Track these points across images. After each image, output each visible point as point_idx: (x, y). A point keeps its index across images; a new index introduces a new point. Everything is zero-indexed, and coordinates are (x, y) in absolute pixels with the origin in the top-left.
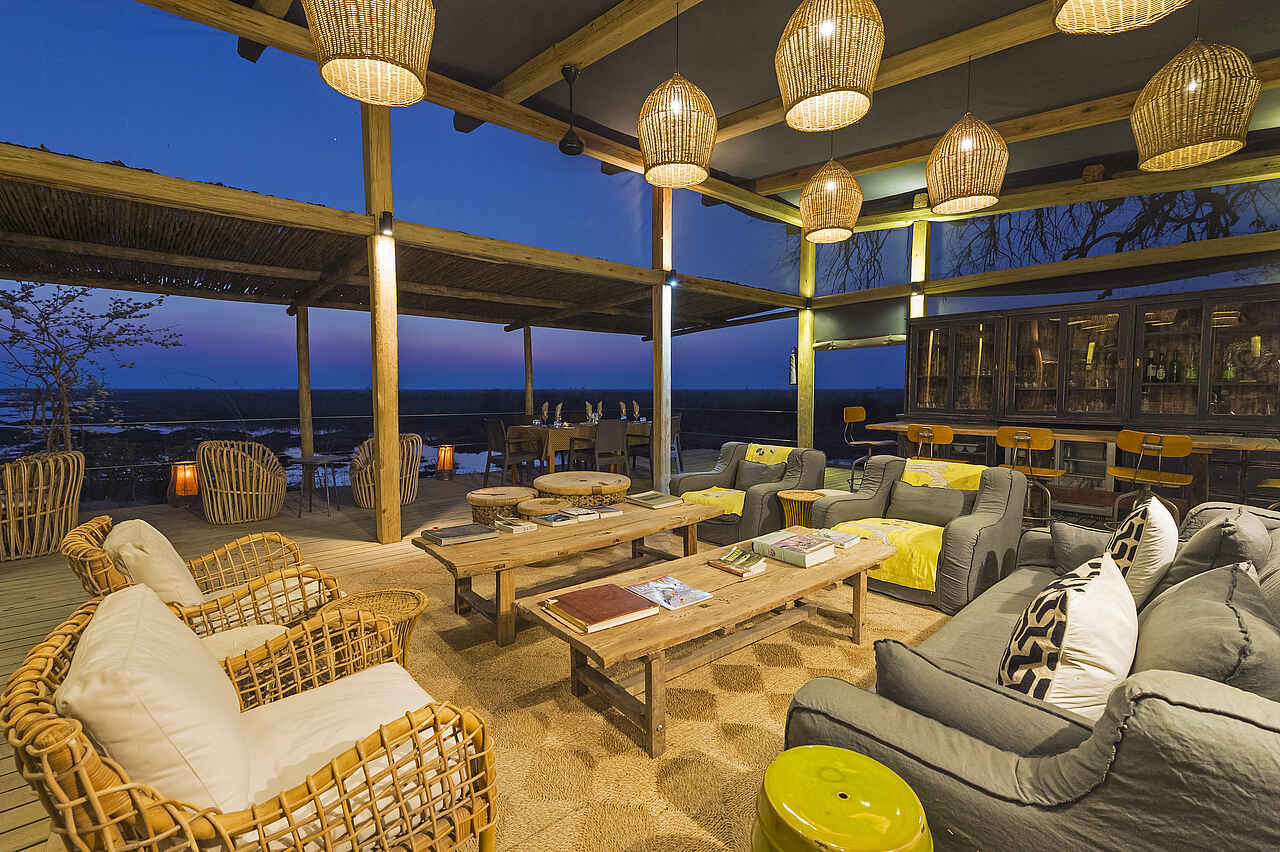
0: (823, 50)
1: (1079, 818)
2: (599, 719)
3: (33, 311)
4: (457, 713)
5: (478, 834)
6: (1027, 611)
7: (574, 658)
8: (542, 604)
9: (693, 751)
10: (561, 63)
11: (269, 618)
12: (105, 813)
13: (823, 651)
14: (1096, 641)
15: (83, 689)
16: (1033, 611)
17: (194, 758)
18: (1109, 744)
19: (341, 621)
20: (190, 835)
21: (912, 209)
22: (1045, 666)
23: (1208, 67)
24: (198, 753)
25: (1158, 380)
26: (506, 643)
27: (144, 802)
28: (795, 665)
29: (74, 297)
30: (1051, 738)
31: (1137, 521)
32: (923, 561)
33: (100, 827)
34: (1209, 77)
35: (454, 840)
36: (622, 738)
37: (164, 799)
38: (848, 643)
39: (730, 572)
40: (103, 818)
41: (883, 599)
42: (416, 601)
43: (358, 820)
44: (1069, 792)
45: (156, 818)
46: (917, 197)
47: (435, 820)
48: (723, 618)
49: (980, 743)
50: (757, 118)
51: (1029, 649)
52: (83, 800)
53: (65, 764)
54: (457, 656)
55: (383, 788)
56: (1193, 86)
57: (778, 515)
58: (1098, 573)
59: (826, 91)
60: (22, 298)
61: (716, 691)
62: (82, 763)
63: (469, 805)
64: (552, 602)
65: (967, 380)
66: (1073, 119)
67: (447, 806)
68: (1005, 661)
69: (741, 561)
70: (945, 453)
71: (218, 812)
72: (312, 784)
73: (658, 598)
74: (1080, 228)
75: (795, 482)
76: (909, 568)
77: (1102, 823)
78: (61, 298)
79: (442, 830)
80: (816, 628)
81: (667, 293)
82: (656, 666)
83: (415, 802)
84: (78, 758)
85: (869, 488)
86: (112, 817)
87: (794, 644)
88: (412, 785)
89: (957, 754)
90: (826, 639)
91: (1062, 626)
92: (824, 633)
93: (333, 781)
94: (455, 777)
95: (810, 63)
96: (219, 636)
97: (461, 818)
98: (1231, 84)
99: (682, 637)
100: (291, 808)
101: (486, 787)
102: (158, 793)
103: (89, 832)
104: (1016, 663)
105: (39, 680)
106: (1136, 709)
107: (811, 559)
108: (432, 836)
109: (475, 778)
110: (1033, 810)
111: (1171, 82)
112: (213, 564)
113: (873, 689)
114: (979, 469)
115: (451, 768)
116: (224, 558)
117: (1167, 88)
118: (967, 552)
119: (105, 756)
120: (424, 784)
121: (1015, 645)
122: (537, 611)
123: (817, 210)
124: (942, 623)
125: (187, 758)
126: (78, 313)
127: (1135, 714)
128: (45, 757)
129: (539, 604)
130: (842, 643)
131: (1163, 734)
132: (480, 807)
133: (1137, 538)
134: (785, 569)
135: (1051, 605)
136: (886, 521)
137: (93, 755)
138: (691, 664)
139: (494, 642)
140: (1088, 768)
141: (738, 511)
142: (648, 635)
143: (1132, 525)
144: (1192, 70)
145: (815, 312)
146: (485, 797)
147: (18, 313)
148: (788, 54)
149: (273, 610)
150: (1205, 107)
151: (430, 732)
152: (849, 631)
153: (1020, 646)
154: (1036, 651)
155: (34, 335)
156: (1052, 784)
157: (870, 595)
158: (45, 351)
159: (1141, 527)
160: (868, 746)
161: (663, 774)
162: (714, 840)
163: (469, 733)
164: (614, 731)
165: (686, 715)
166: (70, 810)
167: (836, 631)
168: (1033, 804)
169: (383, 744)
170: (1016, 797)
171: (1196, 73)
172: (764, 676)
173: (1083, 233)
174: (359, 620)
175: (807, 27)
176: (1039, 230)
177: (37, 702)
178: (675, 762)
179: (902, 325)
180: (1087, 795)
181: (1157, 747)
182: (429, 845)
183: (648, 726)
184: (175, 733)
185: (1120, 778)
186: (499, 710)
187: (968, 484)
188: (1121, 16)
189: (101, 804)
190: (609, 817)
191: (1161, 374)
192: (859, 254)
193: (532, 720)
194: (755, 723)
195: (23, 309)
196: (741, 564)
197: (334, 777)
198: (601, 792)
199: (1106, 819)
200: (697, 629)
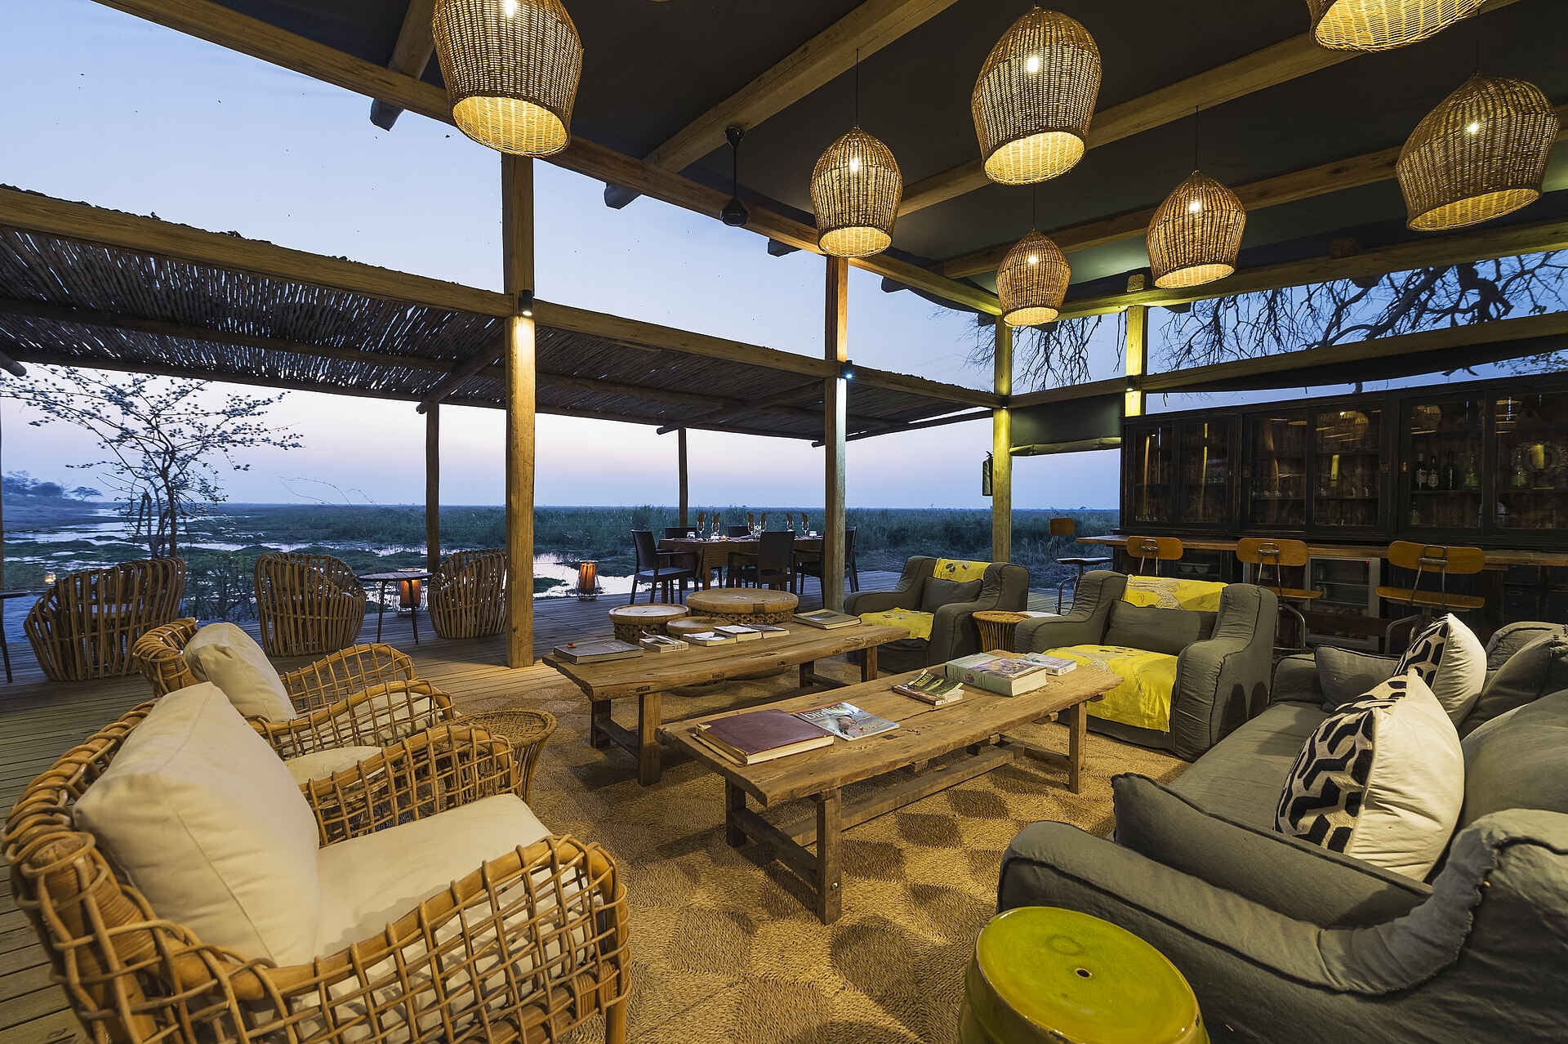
0: (1028, 86)
1: (1419, 1012)
2: (760, 875)
3: (143, 407)
4: (580, 850)
5: (604, 1010)
6: (1313, 739)
7: (729, 799)
8: (692, 730)
9: (875, 917)
10: (726, 123)
11: (370, 739)
12: (119, 957)
13: (1034, 800)
14: (1414, 778)
15: (104, 796)
16: (1323, 739)
17: (243, 894)
18: (1462, 909)
19: (449, 740)
20: (229, 992)
21: (1125, 293)
22: (1344, 811)
23: (1494, 104)
24: (248, 887)
25: (1431, 488)
26: (650, 781)
27: (172, 946)
28: (1000, 816)
29: (188, 392)
30: (1362, 904)
31: (1434, 640)
32: (1153, 693)
33: (110, 976)
34: (1495, 114)
35: (574, 1016)
36: (788, 899)
37: (198, 943)
38: (1063, 792)
39: (919, 699)
40: (116, 965)
41: (1104, 742)
42: (541, 724)
43: (452, 983)
44: (1403, 976)
45: (189, 968)
46: (1131, 279)
47: (549, 991)
48: (914, 751)
49: (1262, 910)
50: (948, 186)
51: (1320, 788)
52: (88, 939)
53: (67, 888)
54: (591, 796)
55: (483, 945)
56: (1473, 128)
57: (973, 638)
58: (1403, 694)
59: (1032, 133)
60: (132, 394)
61: (903, 844)
62: (91, 889)
63: (595, 970)
64: (704, 727)
65: (1194, 488)
66: (1317, 183)
67: (567, 972)
68: (1285, 806)
69: (933, 687)
70: (1171, 569)
71: (270, 965)
72: (393, 934)
73: (832, 726)
74: (1320, 321)
75: (993, 602)
76: (1135, 703)
77: (1456, 1021)
78: (174, 393)
79: (559, 1002)
80: (1022, 772)
81: (841, 386)
82: (830, 807)
83: (525, 965)
84: (86, 882)
85: (1083, 609)
86: (128, 963)
87: (997, 791)
88: (522, 942)
89: (1234, 922)
90: (1035, 786)
91: (1367, 757)
92: (1033, 779)
93: (420, 930)
94: (578, 934)
95: (1013, 101)
96: (308, 758)
97: (584, 987)
98: (1523, 122)
99: (863, 772)
100: (363, 964)
101: (616, 948)
102: (192, 936)
103: (98, 983)
104: (1301, 807)
105: (62, 787)
106: (1502, 860)
107: (1018, 687)
108: (545, 1009)
109: (601, 937)
110: (1351, 1000)
111: (1448, 123)
112: (312, 678)
113: (1111, 836)
114: (1218, 587)
115: (571, 922)
116: (325, 671)
117: (1443, 130)
118: (1209, 684)
119: (129, 884)
120: (536, 941)
121: (1298, 783)
122: (686, 739)
123: (1016, 289)
124: (1179, 772)
125: (235, 892)
126: (191, 409)
127: (1500, 867)
128: (42, 878)
129: (689, 730)
130: (1056, 791)
131: (1548, 895)
132: (607, 975)
133: (1436, 661)
134: (986, 698)
135: (1350, 729)
136: (1105, 648)
137: (107, 879)
138: (872, 809)
139: (636, 780)
140: (1431, 943)
141: (925, 634)
142: (823, 767)
143: (1428, 645)
144: (1475, 108)
145: (1012, 412)
146: (615, 962)
147: (127, 408)
148: (988, 93)
149: (375, 731)
150: (1492, 149)
151: (547, 873)
152: (1065, 778)
153: (1308, 783)
154: (1331, 790)
155: (143, 433)
156: (1375, 965)
157: (1089, 737)
158: (156, 452)
159: (1440, 647)
160: (1111, 909)
161: (838, 946)
162: (904, 1030)
163: (596, 877)
164: (777, 891)
165: (865, 872)
166: (72, 952)
167: (1048, 777)
168: (1351, 992)
169: (485, 886)
170: (1322, 980)
171: (1479, 109)
172: (961, 828)
173: (1324, 326)
174: (471, 740)
175: (1010, 60)
176: (1272, 323)
177: (52, 812)
178: (853, 930)
179: (1115, 424)
180: (1431, 980)
181: (1539, 912)
182: (541, 1021)
183: (820, 885)
184: (222, 858)
185: (1481, 957)
186: (638, 860)
187: (1204, 604)
188: (1387, 31)
189: (113, 944)
190: (769, 995)
191: (1433, 481)
192: (1061, 351)
193: (679, 874)
194: (952, 884)
195: (132, 404)
196: (932, 690)
197: (420, 924)
198: (762, 964)
199: (1459, 1015)
200: (880, 763)
